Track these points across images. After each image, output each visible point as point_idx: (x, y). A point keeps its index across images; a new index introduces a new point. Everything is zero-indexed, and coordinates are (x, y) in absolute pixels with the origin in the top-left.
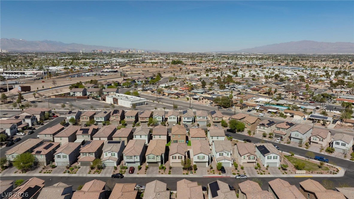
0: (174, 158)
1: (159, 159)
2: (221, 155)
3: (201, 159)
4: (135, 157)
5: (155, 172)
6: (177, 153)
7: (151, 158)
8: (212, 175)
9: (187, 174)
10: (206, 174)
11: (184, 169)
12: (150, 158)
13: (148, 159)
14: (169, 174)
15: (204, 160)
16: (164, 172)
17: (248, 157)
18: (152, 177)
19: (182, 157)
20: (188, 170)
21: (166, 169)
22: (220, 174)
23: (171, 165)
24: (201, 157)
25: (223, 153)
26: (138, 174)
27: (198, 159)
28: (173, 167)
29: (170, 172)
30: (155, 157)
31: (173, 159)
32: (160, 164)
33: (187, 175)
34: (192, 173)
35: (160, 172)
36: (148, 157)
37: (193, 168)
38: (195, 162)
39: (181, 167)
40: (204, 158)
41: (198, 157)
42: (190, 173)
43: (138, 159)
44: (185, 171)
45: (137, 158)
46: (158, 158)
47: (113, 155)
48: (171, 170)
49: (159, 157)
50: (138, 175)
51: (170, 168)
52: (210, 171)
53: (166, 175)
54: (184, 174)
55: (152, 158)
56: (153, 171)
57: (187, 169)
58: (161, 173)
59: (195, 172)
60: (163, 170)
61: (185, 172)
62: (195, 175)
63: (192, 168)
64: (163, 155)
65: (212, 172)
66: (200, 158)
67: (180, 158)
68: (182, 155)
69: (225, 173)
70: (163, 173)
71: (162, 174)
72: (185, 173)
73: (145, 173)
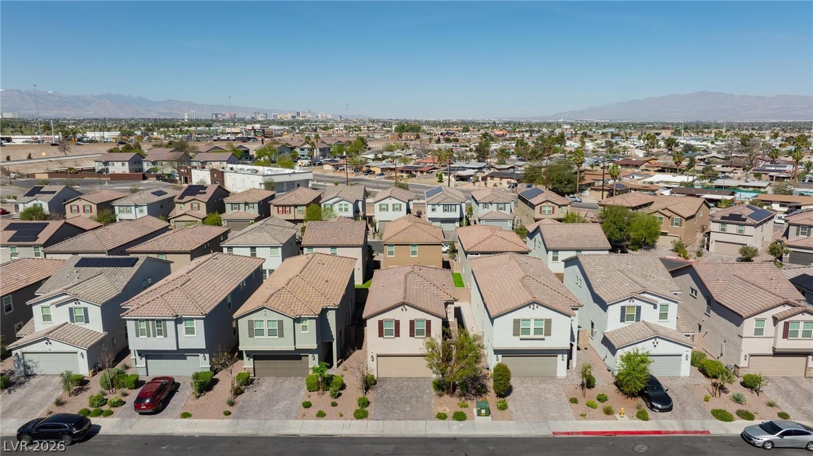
0: (389, 332)
1: (307, 338)
2: (630, 318)
3: (532, 335)
4: (182, 327)
5: (281, 405)
6: (403, 304)
7: (265, 327)
8: (599, 424)
9: (460, 417)
10: (563, 418)
11: (443, 387)
12: (261, 332)
13: (251, 335)
14: (361, 415)
15: (549, 343)
16: (334, 405)
17: (781, 324)
18: (262, 433)
19: (429, 323)
20: (460, 396)
21: (343, 387)
22: (642, 416)
23: (373, 368)
24: (532, 326)
25: (639, 308)
26: (186, 415)
27: (516, 333)
28: (384, 380)
29: (365, 403)
30: (288, 323)
31: (381, 334)
32: (313, 362)
33: (462, 423)
34: (488, 413)
35: (307, 405)
36: (251, 323)
37: (490, 384)
38: (497, 352)
39: (425, 379)
40: (548, 333)
41: (517, 322)
42: (479, 414)
43: (196, 338)
44: (446, 397)
45: (190, 331)
46: (305, 328)
47: (79, 319)
48: (371, 396)
49: (307, 323)
50: (186, 420)
51: (369, 384)
52: (582, 402)
53: (341, 422)
54: (442, 417)
55: (271, 333)
56: (271, 400)
57: (458, 391)
58: (313, 411)
59: (503, 407)
60: (328, 393)
61: (450, 404)
62: (503, 423)
63: (484, 386)
64: (331, 317)
65: (593, 407)
66: (527, 331)
67: (420, 332)
68: (429, 317)
69: (670, 409)
70: (327, 409)
71: (321, 415)
72: (449, 411)
73: (228, 414)
